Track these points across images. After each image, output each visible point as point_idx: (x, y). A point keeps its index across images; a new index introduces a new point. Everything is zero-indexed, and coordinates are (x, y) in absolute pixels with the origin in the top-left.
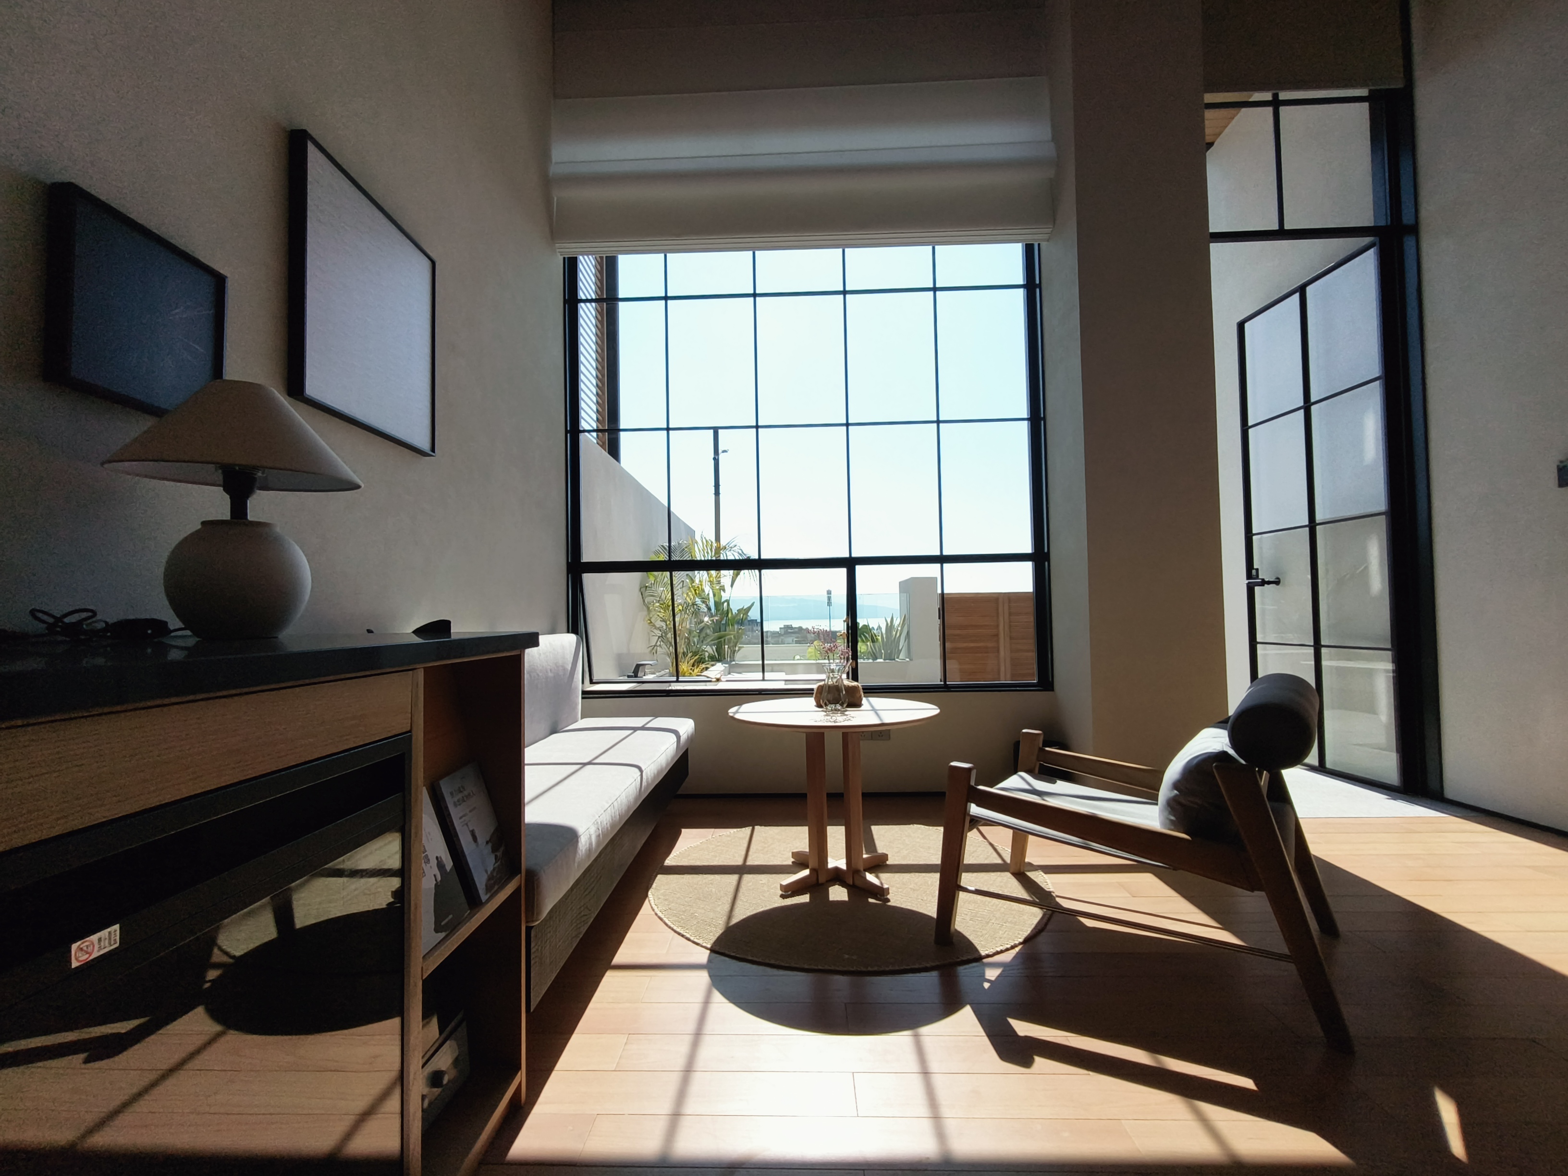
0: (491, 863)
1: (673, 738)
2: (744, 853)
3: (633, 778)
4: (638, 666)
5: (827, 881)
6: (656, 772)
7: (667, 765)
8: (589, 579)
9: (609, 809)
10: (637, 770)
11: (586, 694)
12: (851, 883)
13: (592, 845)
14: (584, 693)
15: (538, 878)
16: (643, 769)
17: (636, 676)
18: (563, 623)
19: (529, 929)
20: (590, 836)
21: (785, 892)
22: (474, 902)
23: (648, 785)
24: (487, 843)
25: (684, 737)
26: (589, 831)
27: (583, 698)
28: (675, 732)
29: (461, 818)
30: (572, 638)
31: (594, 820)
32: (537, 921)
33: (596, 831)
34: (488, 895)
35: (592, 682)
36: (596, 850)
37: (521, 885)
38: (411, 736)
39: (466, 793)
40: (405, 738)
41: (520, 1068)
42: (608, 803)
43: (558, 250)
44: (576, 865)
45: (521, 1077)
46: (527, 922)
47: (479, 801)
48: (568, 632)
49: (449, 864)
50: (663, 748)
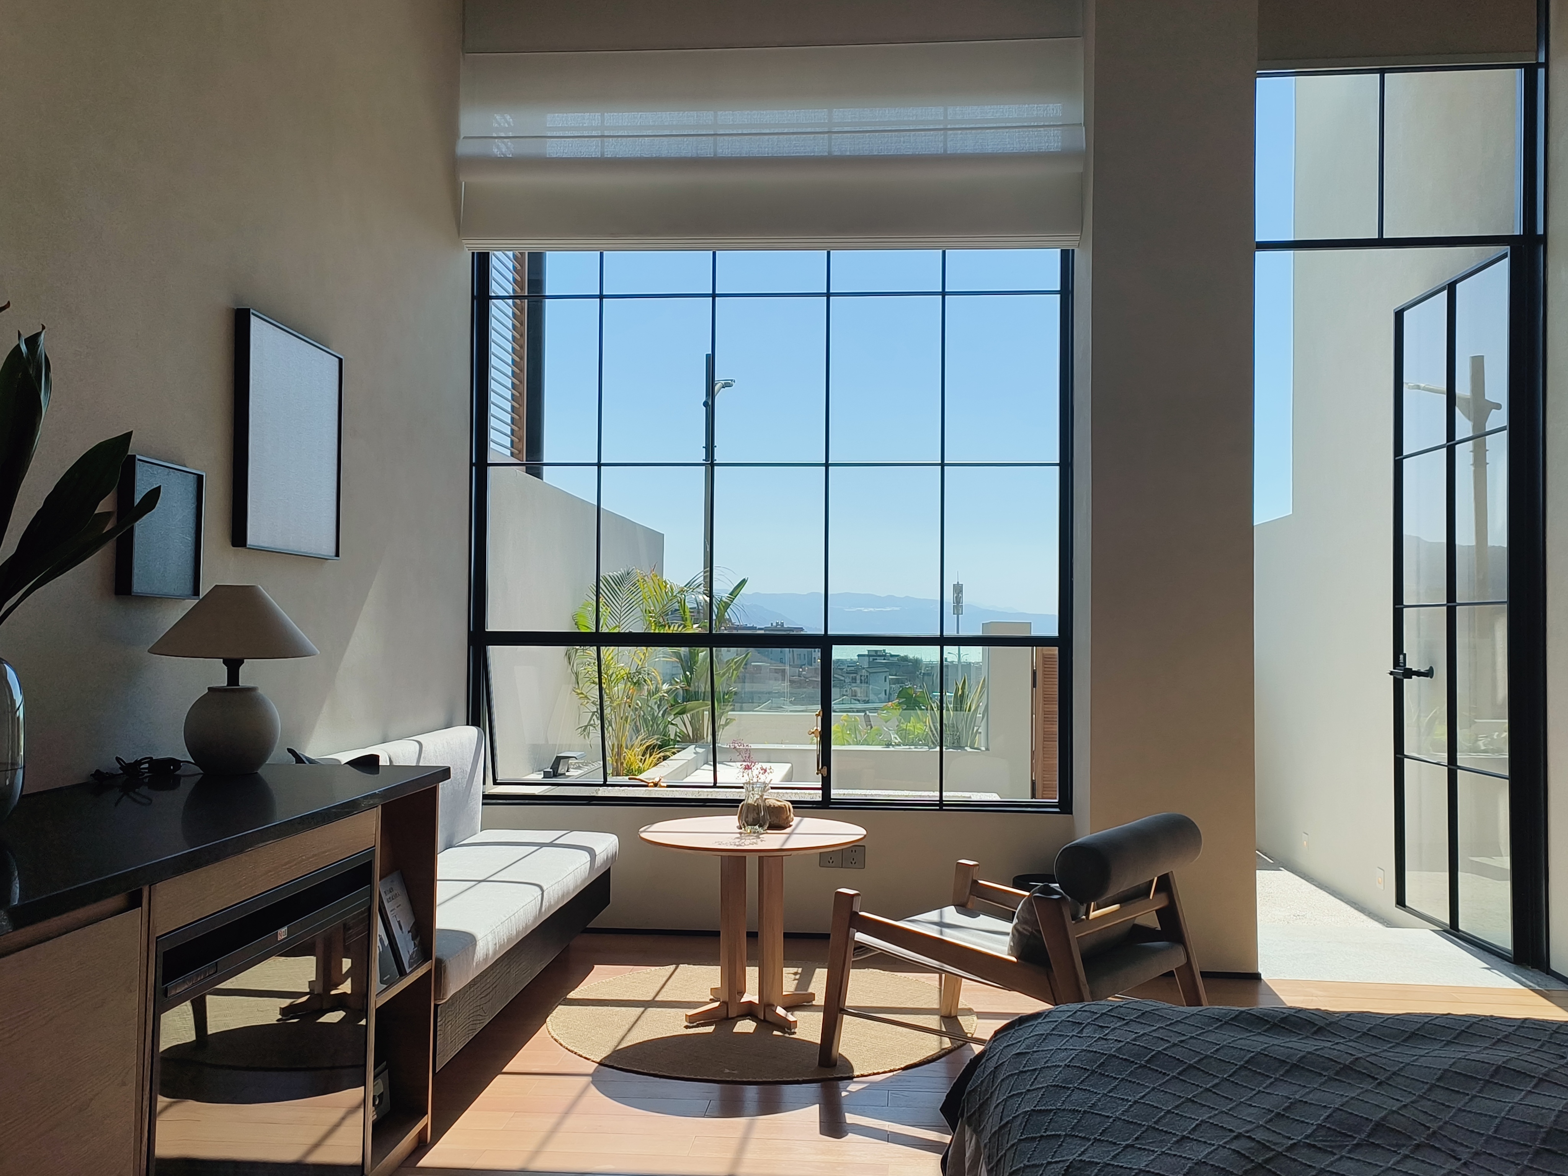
0: (412, 948)
1: (585, 857)
2: (657, 989)
3: (533, 896)
4: (559, 759)
5: (738, 1016)
6: (560, 894)
7: (576, 887)
8: (494, 652)
9: (506, 922)
10: (538, 889)
11: (489, 799)
12: (762, 1018)
13: (489, 951)
14: (485, 797)
15: (445, 966)
16: (545, 888)
17: (555, 774)
18: (461, 711)
19: (436, 1006)
20: (488, 944)
21: (690, 1023)
22: (402, 973)
23: (550, 906)
24: (409, 932)
25: (600, 858)
26: (486, 938)
27: (483, 804)
28: (591, 851)
29: (391, 911)
30: (473, 731)
31: (491, 930)
32: (443, 999)
33: (493, 940)
34: (411, 969)
35: (495, 782)
36: (493, 958)
37: (431, 970)
38: (375, 849)
39: (394, 893)
40: (371, 852)
41: (427, 1113)
42: (505, 917)
43: (465, 245)
44: (475, 964)
45: (427, 1120)
46: (435, 1000)
47: (402, 900)
48: (468, 724)
49: (386, 942)
50: (571, 868)
